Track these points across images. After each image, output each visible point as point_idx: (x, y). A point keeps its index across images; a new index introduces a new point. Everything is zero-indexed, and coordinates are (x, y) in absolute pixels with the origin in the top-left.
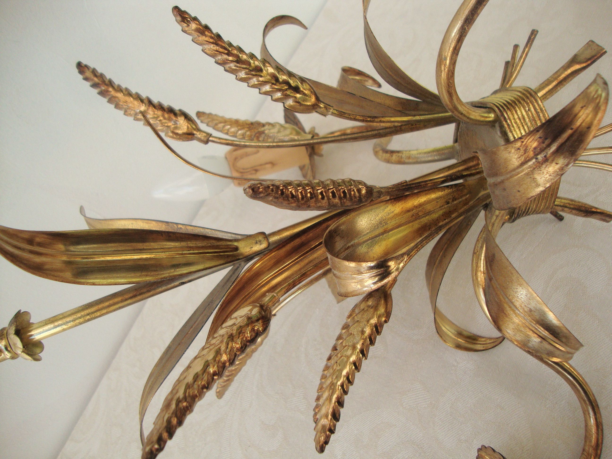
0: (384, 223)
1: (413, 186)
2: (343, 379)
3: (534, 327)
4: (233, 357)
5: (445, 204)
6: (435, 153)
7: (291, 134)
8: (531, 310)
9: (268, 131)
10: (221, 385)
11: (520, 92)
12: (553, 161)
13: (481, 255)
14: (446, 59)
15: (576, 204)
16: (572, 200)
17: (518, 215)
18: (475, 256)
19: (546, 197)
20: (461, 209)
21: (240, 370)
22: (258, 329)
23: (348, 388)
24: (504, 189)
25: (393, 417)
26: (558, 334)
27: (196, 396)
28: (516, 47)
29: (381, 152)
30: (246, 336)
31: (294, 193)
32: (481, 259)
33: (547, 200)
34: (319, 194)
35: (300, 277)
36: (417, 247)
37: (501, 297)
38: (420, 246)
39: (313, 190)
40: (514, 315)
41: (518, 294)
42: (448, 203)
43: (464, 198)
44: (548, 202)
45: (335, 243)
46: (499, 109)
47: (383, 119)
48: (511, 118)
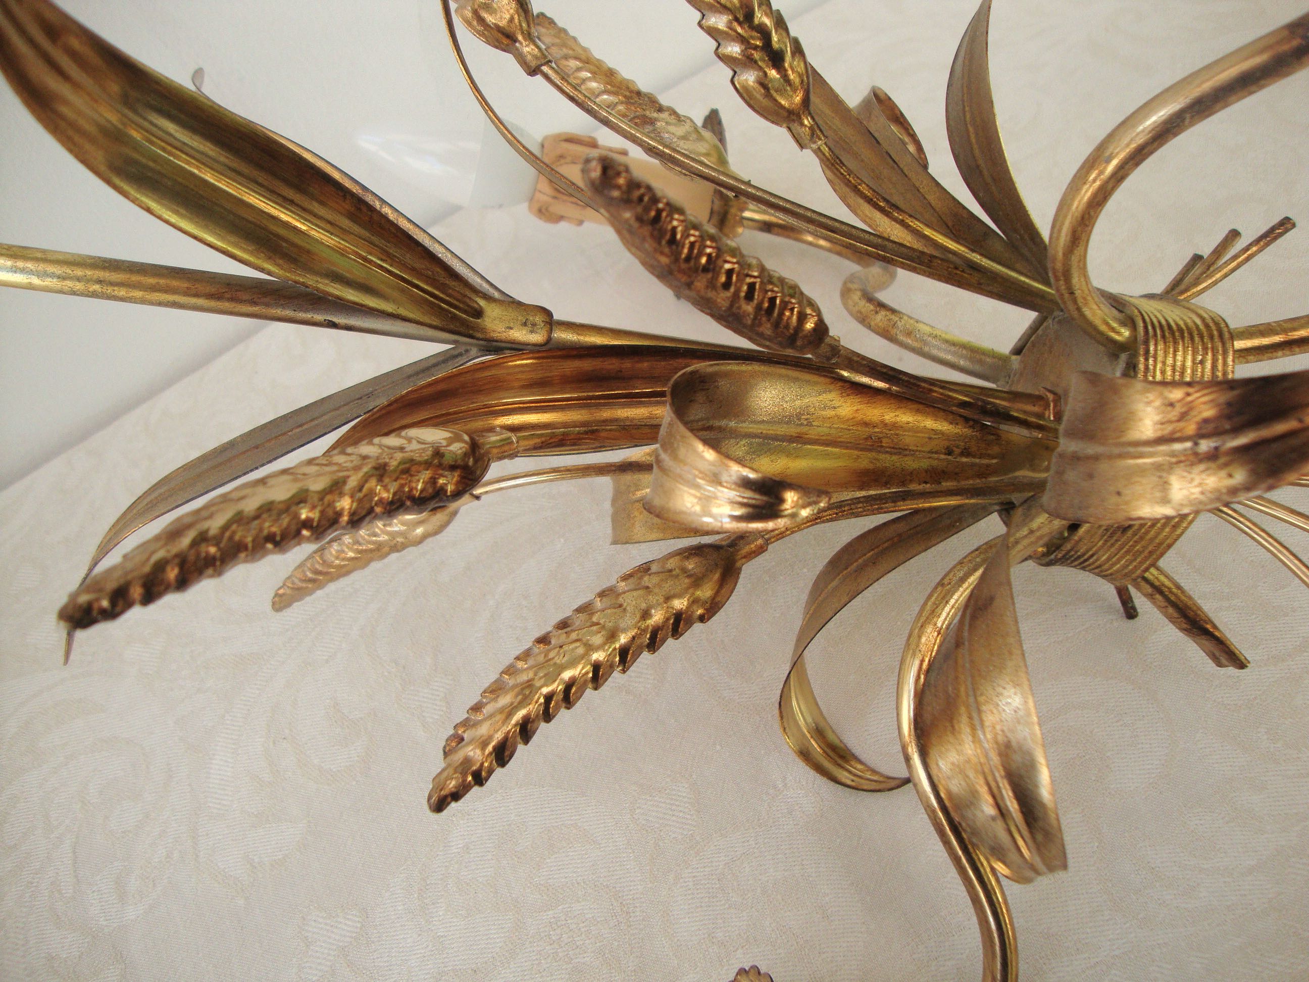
0: (807, 419)
1: (904, 378)
2: (558, 687)
3: (997, 782)
4: (364, 513)
5: (943, 451)
6: (964, 352)
7: (707, 155)
8: (1008, 745)
9: (664, 124)
10: (293, 583)
11: (1203, 319)
12: (1226, 465)
13: (953, 594)
14: (1108, 161)
15: (1183, 598)
16: (1179, 587)
17: (1064, 556)
18: (940, 589)
19: (1138, 551)
20: (967, 478)
21: (348, 573)
22: (446, 484)
23: (557, 709)
24: (1091, 476)
25: (602, 826)
26: (1035, 819)
27: (246, 548)
28: (1234, 234)
29: (856, 296)
30: (414, 485)
31: (679, 236)
32: (947, 602)
33: (1135, 559)
34: (723, 271)
35: (582, 434)
36: (841, 507)
37: (962, 689)
38: (846, 508)
39: (718, 256)
40: (970, 738)
41: (1000, 700)
42: (949, 452)
43: (985, 461)
44: (1135, 564)
45: (691, 401)
46: (1146, 327)
47: (909, 221)
48: (1160, 359)
